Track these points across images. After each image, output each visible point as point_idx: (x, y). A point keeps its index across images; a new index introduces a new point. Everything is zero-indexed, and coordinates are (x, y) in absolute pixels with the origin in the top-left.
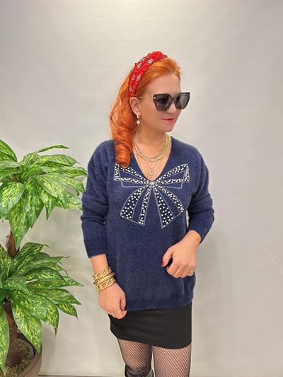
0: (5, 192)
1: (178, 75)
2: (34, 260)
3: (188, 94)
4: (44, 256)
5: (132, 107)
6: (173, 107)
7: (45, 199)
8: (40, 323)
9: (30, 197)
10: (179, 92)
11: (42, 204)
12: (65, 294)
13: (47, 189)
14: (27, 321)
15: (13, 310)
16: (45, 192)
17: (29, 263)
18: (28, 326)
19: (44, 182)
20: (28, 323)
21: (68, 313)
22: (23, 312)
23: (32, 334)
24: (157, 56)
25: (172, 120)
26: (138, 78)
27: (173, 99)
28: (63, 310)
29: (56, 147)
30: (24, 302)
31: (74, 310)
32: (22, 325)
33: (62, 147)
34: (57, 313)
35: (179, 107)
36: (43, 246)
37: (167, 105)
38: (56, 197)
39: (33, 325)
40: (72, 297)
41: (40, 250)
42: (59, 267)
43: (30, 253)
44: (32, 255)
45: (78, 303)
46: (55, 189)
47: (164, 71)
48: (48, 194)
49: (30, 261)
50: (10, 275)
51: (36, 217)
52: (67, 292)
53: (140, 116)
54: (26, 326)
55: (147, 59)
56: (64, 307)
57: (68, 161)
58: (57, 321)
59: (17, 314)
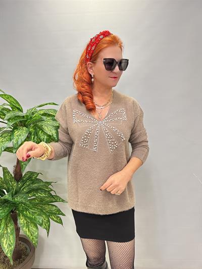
0: (16, 132)
1: (121, 47)
2: (32, 183)
3: (128, 60)
4: (40, 181)
5: (88, 69)
6: (117, 69)
8: (37, 228)
9: (33, 136)
10: (121, 59)
12: (54, 208)
15: (18, 218)
16: (42, 132)
17: (29, 185)
18: (29, 230)
20: (29, 227)
21: (56, 221)
22: (25, 219)
23: (31, 235)
24: (106, 34)
25: (116, 78)
26: (93, 48)
27: (117, 63)
28: (52, 219)
29: (50, 104)
30: (26, 212)
31: (61, 219)
32: (25, 228)
33: (54, 104)
34: (49, 221)
35: (121, 69)
36: (38, 174)
37: (113, 67)
39: (32, 229)
40: (59, 210)
41: (37, 177)
42: (50, 189)
43: (30, 178)
44: (31, 180)
45: (64, 215)
47: (111, 43)
50: (16, 193)
52: (56, 206)
53: (94, 76)
54: (27, 229)
55: (99, 36)
56: (53, 217)
58: (49, 227)
59: (21, 221)
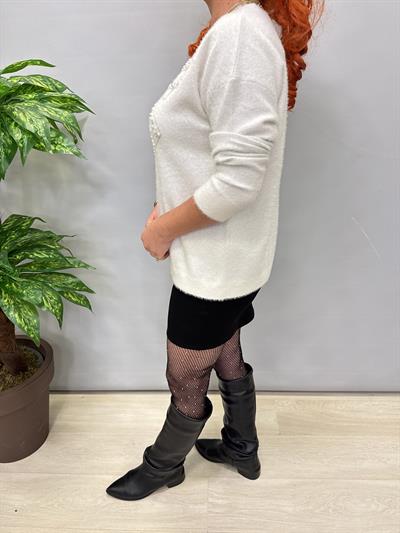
7: (18, 135)
8: (36, 312)
11: (14, 145)
12: (71, 280)
13: (19, 120)
14: (18, 309)
16: (16, 125)
18: (19, 315)
19: (14, 110)
20: (20, 312)
21: (76, 303)
22: (12, 298)
23: (26, 324)
28: (68, 299)
30: (11, 284)
31: (86, 300)
32: (12, 313)
33: (43, 63)
34: (60, 301)
36: (34, 219)
38: (33, 131)
39: (27, 314)
40: (80, 284)
41: (30, 224)
43: (16, 227)
44: (20, 231)
45: (91, 291)
46: (31, 120)
48: (21, 128)
49: (17, 238)
51: (6, 163)
52: (73, 277)
54: (16, 315)
56: (70, 295)
57: (52, 84)
58: (61, 310)
59: (4, 301)
